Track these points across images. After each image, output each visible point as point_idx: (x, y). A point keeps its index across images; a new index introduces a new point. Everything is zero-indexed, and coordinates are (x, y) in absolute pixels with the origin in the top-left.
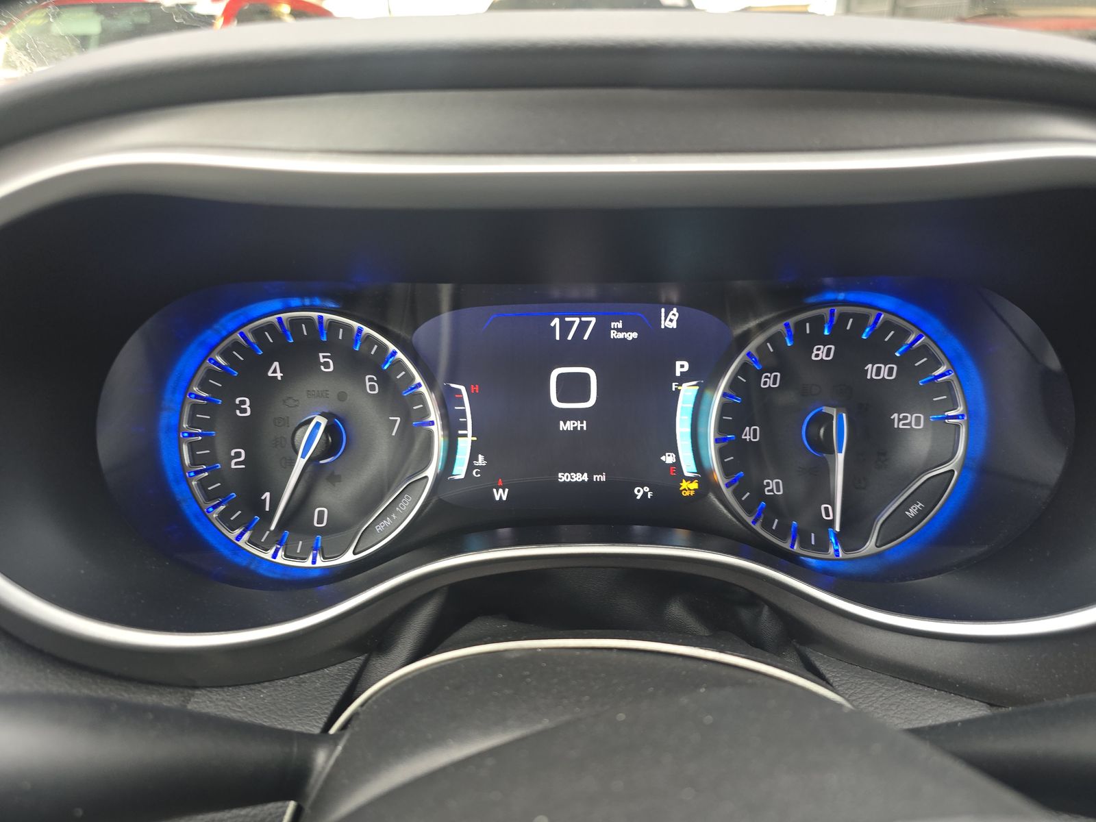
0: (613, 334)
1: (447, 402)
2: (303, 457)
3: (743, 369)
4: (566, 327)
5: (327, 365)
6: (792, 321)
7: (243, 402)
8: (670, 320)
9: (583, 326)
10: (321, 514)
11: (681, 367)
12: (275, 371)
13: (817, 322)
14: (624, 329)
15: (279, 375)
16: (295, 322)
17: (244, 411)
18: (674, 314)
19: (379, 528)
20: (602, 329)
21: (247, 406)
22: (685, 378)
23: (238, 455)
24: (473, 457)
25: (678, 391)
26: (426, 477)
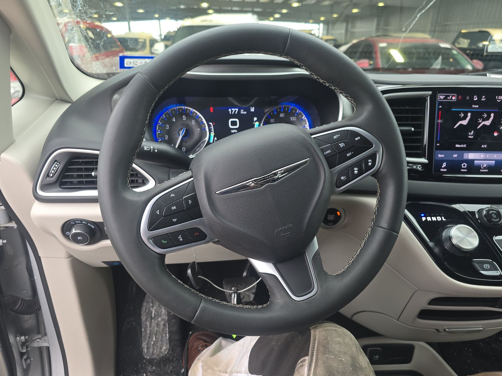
0: (242, 113)
1: (209, 126)
2: (181, 135)
3: (267, 118)
4: (232, 111)
5: (184, 118)
6: (275, 108)
7: (167, 126)
8: (252, 110)
9: (235, 111)
10: (184, 149)
11: (255, 119)
12: (174, 120)
13: (280, 108)
14: (244, 111)
15: (175, 120)
16: (179, 109)
17: (167, 128)
18: (253, 108)
19: (197, 150)
20: (239, 111)
21: (168, 127)
22: (256, 121)
23: (166, 137)
24: (214, 138)
25: (255, 124)
26: (206, 140)
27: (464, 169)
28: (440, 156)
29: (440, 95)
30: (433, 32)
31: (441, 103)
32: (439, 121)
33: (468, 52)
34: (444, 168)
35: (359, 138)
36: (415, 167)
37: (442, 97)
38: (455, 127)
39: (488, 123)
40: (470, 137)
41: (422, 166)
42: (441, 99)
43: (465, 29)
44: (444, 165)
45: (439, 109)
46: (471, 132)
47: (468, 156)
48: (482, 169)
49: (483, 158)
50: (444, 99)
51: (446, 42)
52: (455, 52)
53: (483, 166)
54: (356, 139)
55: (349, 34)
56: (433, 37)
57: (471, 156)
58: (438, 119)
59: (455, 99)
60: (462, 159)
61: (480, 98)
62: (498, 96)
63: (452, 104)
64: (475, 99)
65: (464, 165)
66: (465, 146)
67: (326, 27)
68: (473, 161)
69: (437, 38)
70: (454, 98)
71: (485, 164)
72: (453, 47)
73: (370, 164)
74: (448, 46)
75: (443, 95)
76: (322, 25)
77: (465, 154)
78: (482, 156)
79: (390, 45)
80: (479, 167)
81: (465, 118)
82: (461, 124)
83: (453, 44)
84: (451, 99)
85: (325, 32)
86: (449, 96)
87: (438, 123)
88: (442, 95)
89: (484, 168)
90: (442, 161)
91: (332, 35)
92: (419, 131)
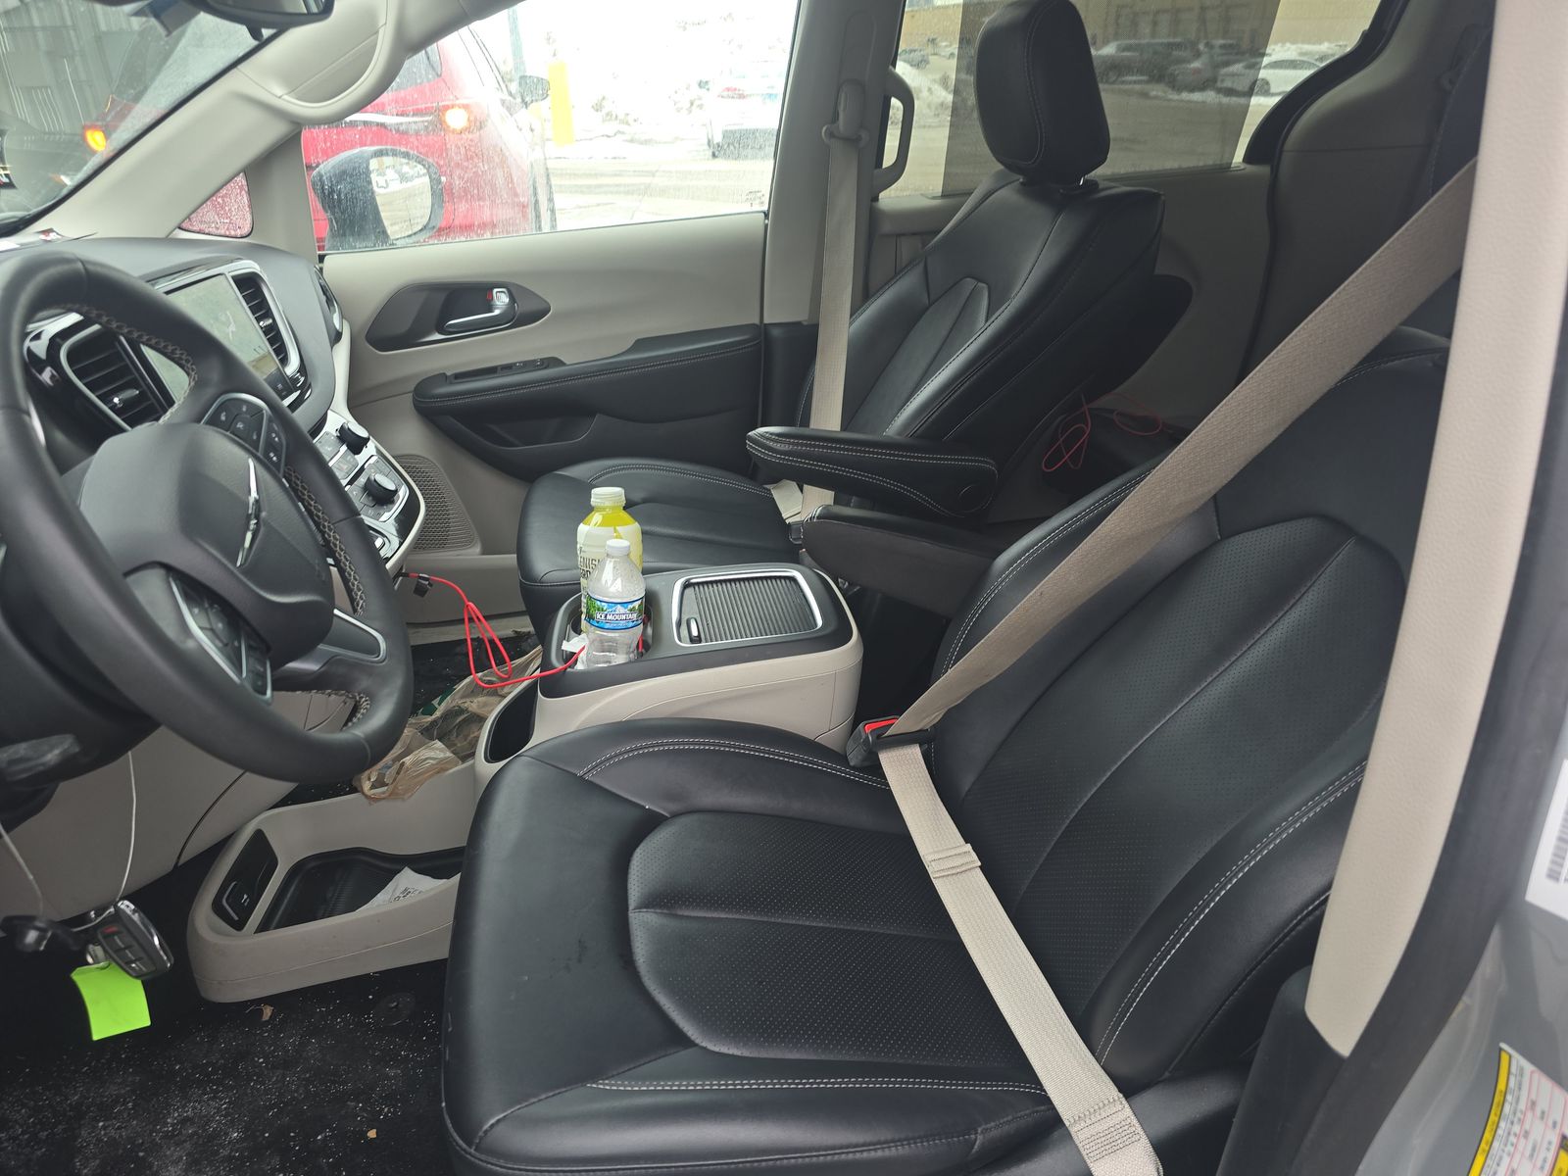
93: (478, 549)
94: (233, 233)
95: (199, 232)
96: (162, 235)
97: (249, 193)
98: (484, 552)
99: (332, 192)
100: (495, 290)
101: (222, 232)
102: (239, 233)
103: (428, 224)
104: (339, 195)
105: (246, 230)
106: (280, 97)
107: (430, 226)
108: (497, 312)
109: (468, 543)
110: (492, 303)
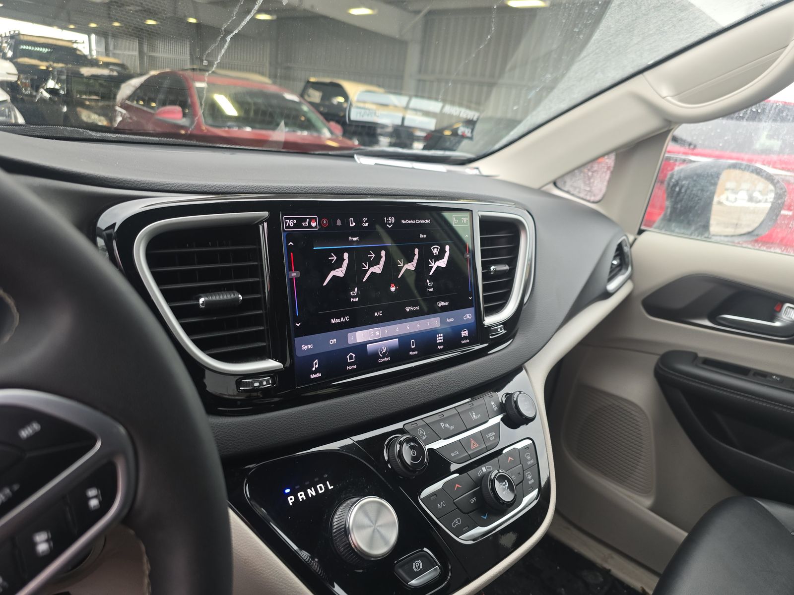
27: (351, 364)
28: (304, 347)
29: (286, 219)
30: (273, 77)
31: (290, 236)
32: (294, 274)
33: (322, 109)
34: (315, 373)
35: (36, 427)
36: (256, 384)
37: (291, 223)
38: (325, 284)
39: (378, 269)
40: (353, 300)
41: (272, 377)
42: (289, 227)
43: (314, 76)
44: (316, 365)
45: (289, 247)
46: (354, 291)
47: (355, 338)
48: (382, 358)
49: (379, 336)
50: (295, 226)
51: (292, 92)
52: (305, 108)
53: (381, 352)
54: (25, 433)
55: (146, 59)
56: (274, 83)
57: (360, 336)
58: (290, 270)
59: (316, 227)
60: (345, 346)
61: (359, 222)
62: (387, 218)
63: (312, 237)
64: (351, 225)
65: (351, 357)
66: (347, 319)
67: (103, 40)
68: (363, 345)
69: (281, 85)
70: (314, 224)
71: (384, 346)
72: (303, 101)
73: (94, 503)
74: (295, 98)
75: (293, 219)
76: (93, 36)
77: (349, 335)
78: (377, 333)
79: (213, 88)
80: (375, 355)
81: (339, 265)
82: (334, 276)
83: (302, 95)
84: (310, 226)
85: (103, 50)
86: (305, 220)
87: (291, 280)
88: (289, 219)
89: (384, 355)
90: (310, 358)
91: (115, 56)
92: (255, 298)
93: (648, 502)
94: (588, 198)
95: (568, 192)
96: (536, 185)
97: (612, 173)
98: (653, 509)
99: (675, 185)
100: (788, 305)
101: (582, 195)
102: (592, 199)
103: (753, 231)
104: (680, 190)
105: (598, 198)
106: (664, 98)
107: (756, 233)
108: (777, 324)
109: (644, 492)
110: (779, 315)
